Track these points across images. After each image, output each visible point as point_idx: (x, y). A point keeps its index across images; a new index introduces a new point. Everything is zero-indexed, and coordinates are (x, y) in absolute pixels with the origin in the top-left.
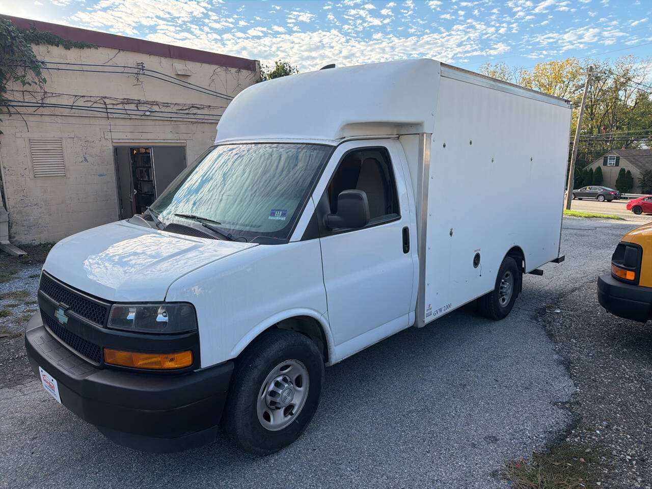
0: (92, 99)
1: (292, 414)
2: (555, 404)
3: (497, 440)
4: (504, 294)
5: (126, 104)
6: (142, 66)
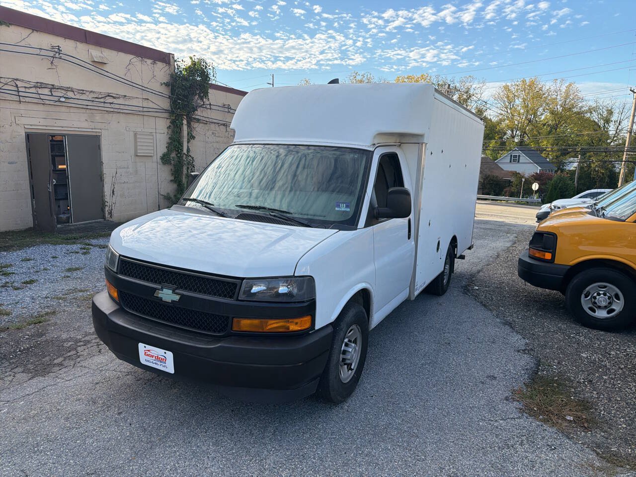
0: (3, 80)
2: (518, 351)
3: (495, 378)
4: (446, 274)
5: (40, 88)
6: (59, 49)
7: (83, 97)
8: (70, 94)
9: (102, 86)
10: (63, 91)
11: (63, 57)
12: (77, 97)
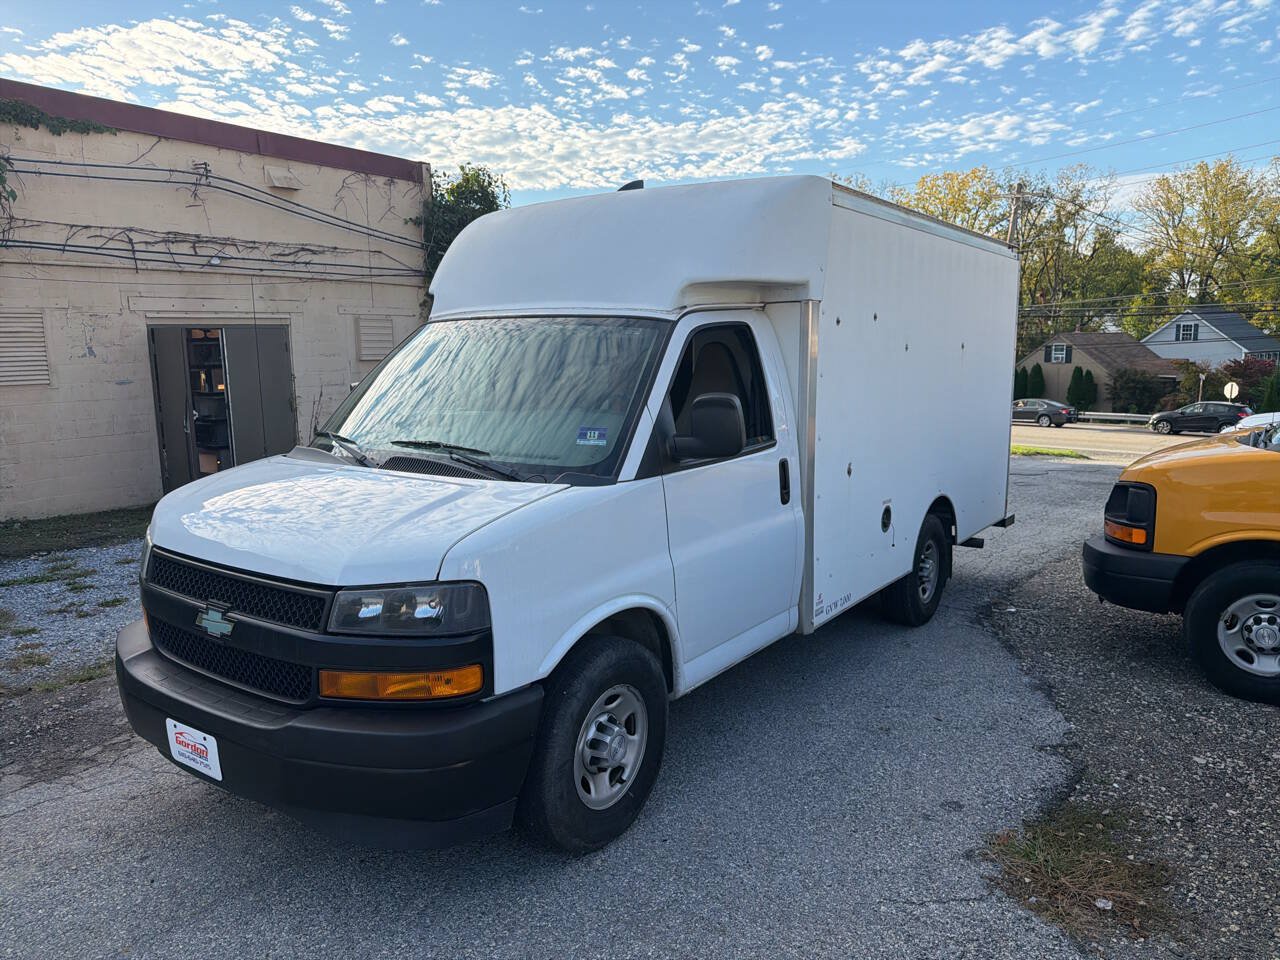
0: (105, 232)
1: (622, 781)
2: (1041, 749)
3: (961, 807)
4: (924, 579)
5: (173, 243)
6: (205, 169)
7: (256, 254)
8: (230, 251)
9: (289, 232)
10: (217, 247)
11: (214, 182)
12: (244, 254)
